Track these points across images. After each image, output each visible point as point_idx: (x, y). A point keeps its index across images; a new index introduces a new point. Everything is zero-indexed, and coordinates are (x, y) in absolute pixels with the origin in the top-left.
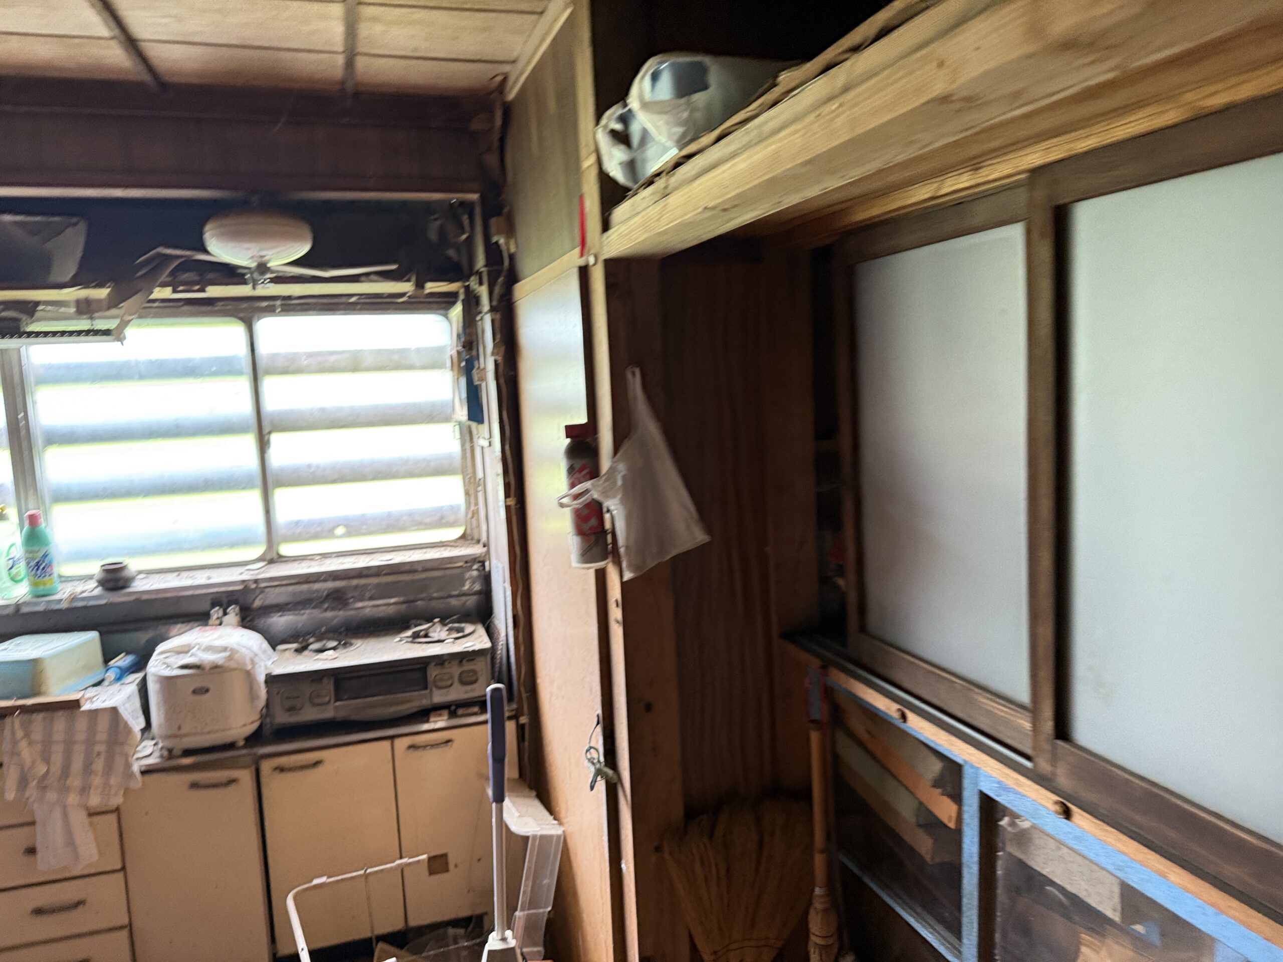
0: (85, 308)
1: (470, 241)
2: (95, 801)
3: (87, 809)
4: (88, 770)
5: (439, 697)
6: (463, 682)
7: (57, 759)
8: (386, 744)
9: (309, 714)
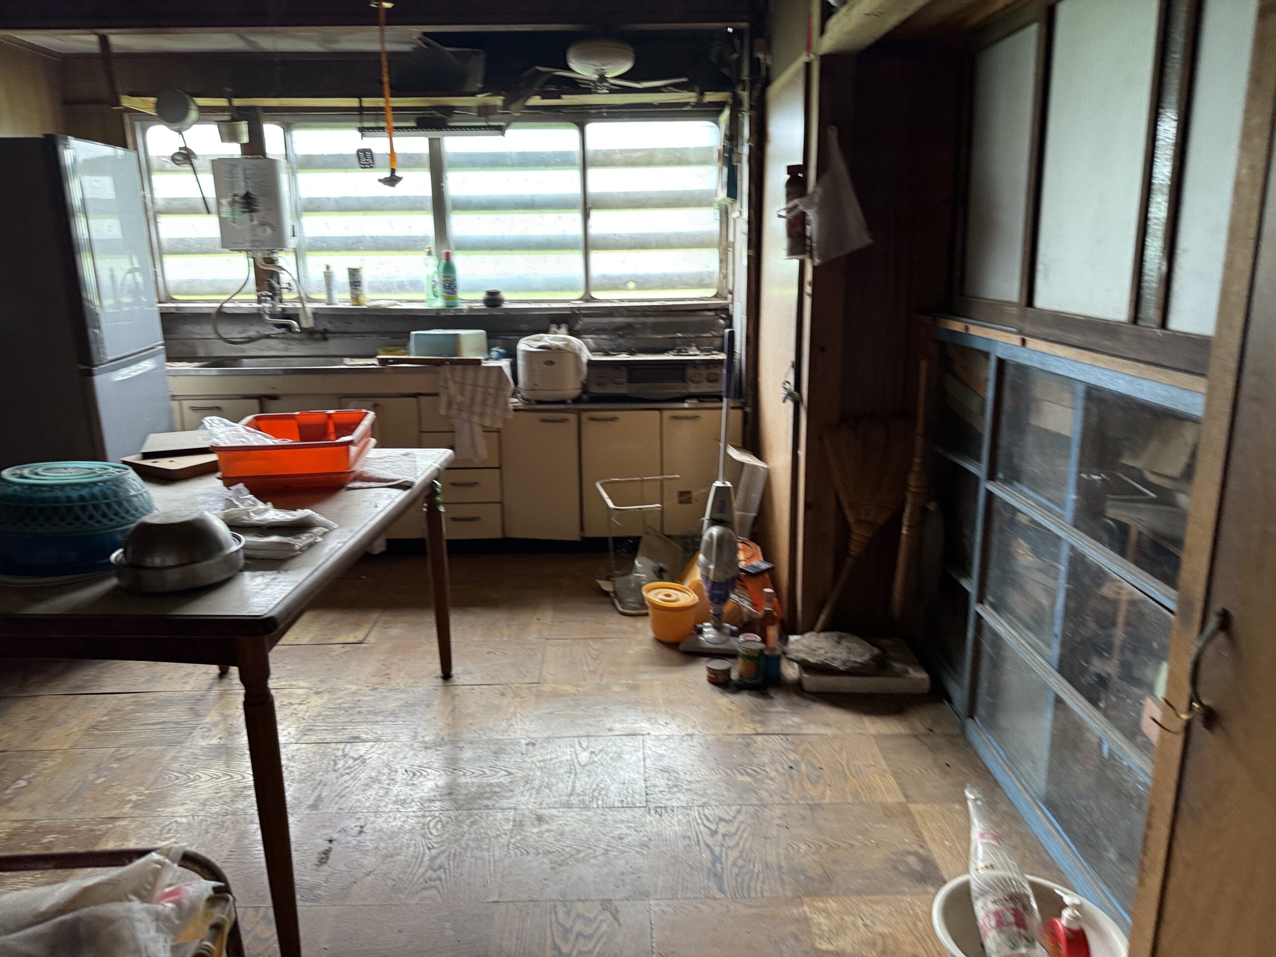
0: (485, 111)
1: (739, 60)
2: (487, 422)
3: (483, 426)
4: (484, 403)
5: (693, 389)
6: (709, 381)
7: (468, 394)
8: (657, 413)
9: (611, 389)
